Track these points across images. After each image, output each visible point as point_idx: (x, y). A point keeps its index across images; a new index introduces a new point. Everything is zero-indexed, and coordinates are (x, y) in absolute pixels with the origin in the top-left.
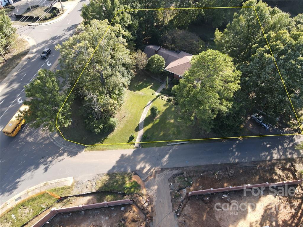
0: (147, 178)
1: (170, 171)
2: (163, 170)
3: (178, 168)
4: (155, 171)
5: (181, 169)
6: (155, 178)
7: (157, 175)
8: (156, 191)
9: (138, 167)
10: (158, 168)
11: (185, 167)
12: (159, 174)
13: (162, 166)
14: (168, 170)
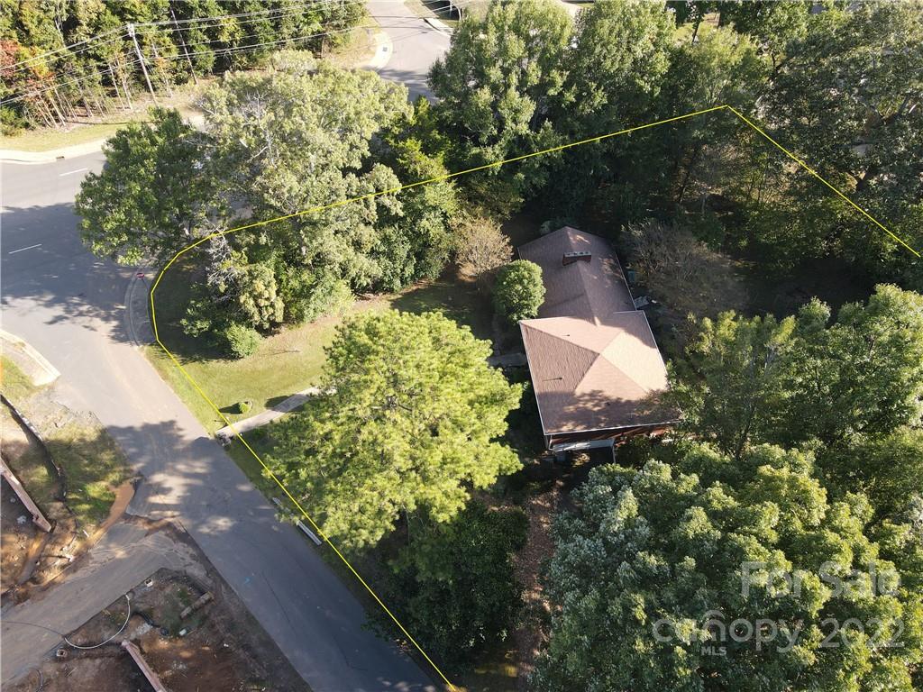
0: (137, 517)
1: (192, 556)
2: (184, 537)
3: (211, 570)
4: (170, 520)
5: (214, 581)
6: (146, 535)
7: (162, 534)
8: (110, 559)
9: (158, 478)
10: (183, 523)
11: (227, 586)
12: (167, 535)
13: (196, 526)
14: (191, 551)
